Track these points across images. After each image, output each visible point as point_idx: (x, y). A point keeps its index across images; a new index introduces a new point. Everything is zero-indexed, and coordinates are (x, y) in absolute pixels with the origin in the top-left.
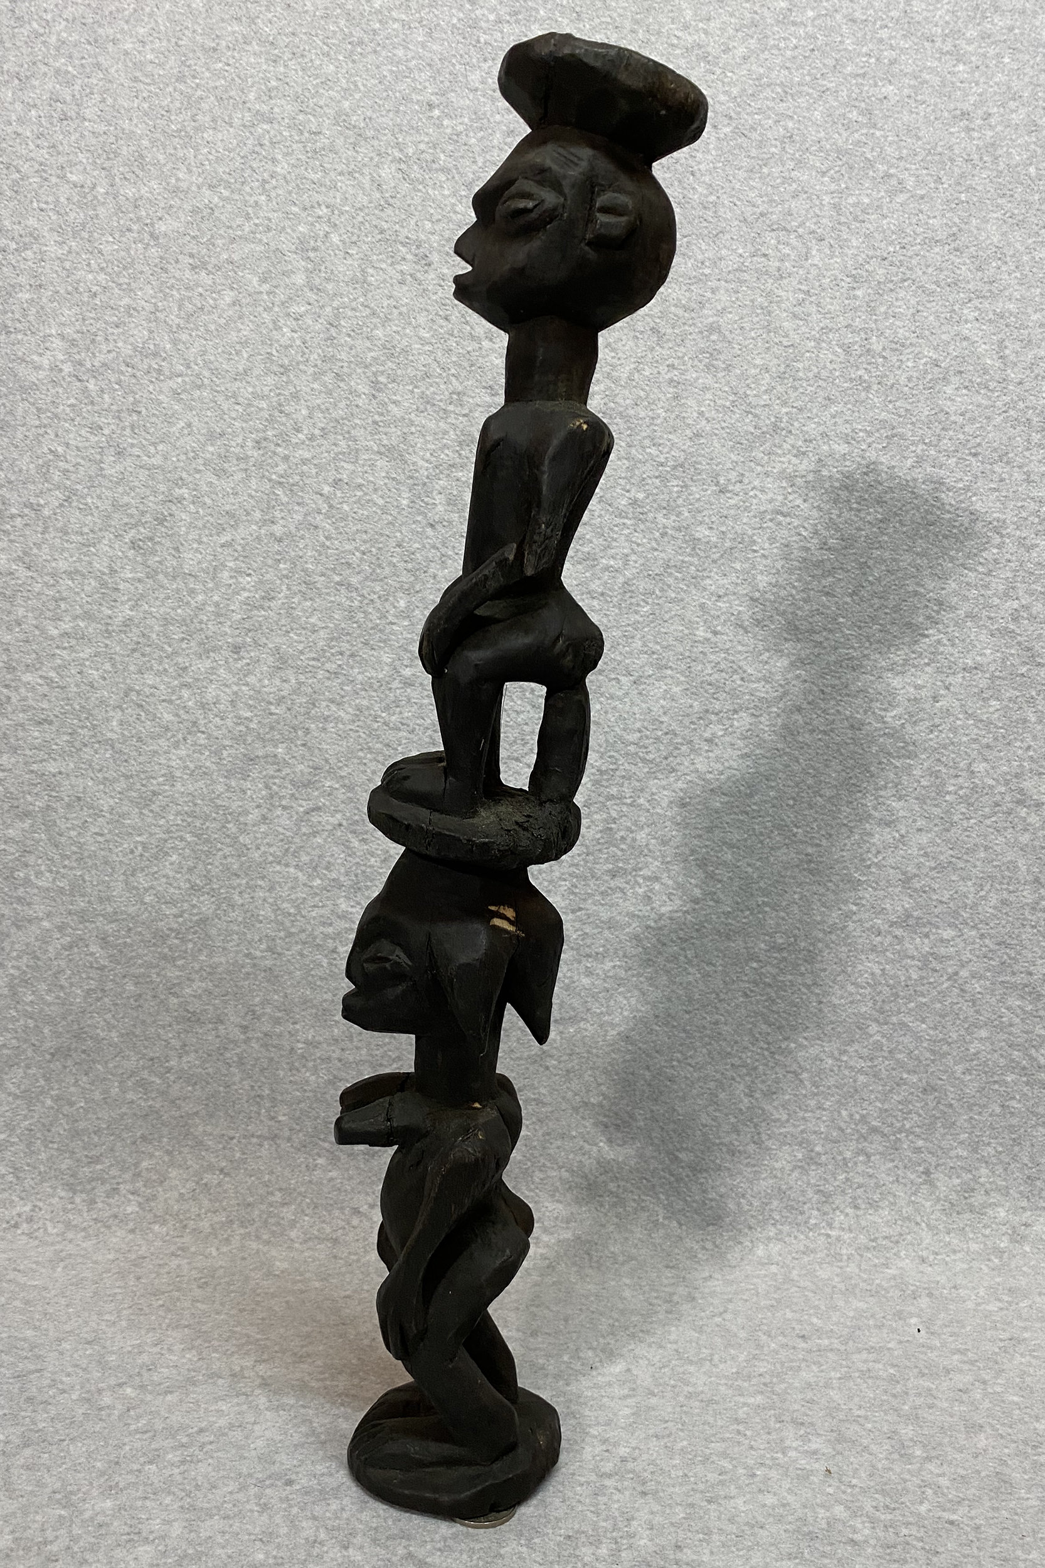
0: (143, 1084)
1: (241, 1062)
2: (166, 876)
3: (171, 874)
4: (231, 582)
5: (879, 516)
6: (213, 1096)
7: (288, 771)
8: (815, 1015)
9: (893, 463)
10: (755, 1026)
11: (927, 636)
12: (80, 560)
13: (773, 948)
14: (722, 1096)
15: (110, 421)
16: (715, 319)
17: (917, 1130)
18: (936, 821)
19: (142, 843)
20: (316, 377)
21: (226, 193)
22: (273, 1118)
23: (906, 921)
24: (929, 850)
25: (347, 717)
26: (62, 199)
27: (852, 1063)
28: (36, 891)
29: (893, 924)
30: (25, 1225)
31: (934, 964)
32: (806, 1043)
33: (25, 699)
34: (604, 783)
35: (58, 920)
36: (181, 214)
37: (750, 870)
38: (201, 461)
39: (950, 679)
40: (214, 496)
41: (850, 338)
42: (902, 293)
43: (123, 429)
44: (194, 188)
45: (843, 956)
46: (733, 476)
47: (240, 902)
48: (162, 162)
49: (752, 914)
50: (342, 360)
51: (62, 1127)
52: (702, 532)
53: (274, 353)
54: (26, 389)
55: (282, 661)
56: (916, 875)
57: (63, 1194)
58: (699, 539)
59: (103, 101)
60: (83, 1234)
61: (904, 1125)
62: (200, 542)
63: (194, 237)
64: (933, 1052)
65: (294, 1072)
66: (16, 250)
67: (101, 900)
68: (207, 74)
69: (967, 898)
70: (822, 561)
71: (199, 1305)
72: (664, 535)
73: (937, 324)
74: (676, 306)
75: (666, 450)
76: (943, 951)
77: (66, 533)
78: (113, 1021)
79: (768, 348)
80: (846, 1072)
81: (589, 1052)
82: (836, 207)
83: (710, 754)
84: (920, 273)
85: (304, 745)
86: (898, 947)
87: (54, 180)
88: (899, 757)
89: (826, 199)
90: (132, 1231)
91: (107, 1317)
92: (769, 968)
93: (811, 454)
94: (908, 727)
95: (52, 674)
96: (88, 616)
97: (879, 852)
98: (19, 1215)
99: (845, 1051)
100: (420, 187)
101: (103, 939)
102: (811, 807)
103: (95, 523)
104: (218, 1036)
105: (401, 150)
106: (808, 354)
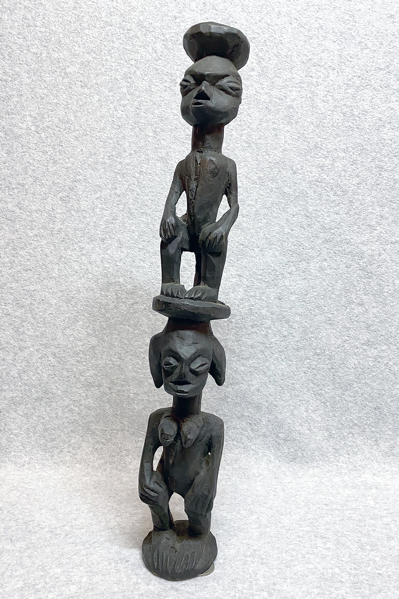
0: (71, 411)
1: (109, 401)
2: (78, 330)
3: (79, 329)
4: (100, 213)
5: (357, 182)
6: (99, 415)
7: (125, 288)
8: (332, 380)
9: (363, 160)
10: (308, 385)
11: (376, 230)
12: (40, 205)
13: (316, 354)
14: (296, 412)
15: (50, 149)
16: (291, 103)
17: (373, 424)
18: (380, 304)
19: (68, 317)
20: (132, 129)
21: (95, 56)
22: (122, 423)
23: (368, 343)
24: (377, 315)
25: (147, 267)
26: (29, 60)
27: (347, 399)
28: (27, 336)
29: (363, 344)
30: (27, 465)
31: (379, 360)
32: (328, 391)
33: (21, 261)
34: (249, 291)
35: (36, 347)
36: (77, 65)
37: (306, 324)
38: (87, 165)
39: (386, 247)
40: (93, 179)
41: (345, 109)
42: (367, 91)
43: (56, 152)
44: (81, 53)
45: (343, 357)
46: (299, 166)
47: (107, 340)
48: (68, 43)
49: (307, 341)
50: (142, 123)
51: (40, 427)
52: (286, 190)
53: (115, 120)
54: (17, 137)
55: (121, 245)
56: (372, 325)
57: (41, 453)
58: (285, 193)
59: (44, 18)
60: (49, 468)
61: (367, 422)
62: (87, 198)
63: (82, 74)
64: (379, 394)
65: (130, 405)
66: (11, 81)
67: (52, 340)
68: (85, 6)
69: (392, 334)
70: (335, 200)
71: (94, 495)
72: (271, 191)
73: (381, 103)
74: (275, 98)
75: (272, 156)
76: (383, 354)
77: (35, 195)
78: (59, 386)
79: (313, 115)
80: (344, 402)
81: (244, 396)
82: (340, 56)
83: (291, 279)
84: (374, 82)
85: (130, 278)
86: (365, 353)
87: (25, 51)
88: (365, 278)
89: (336, 52)
90: (68, 467)
91: (59, 500)
92: (314, 362)
93: (330, 157)
94: (369, 266)
95: (31, 251)
96: (44, 228)
97: (357, 316)
98: (25, 461)
99: (344, 394)
100: (172, 51)
101: (54, 355)
102: (330, 298)
103: (46, 190)
104: (100, 392)
105: (164, 36)
106: (328, 117)
